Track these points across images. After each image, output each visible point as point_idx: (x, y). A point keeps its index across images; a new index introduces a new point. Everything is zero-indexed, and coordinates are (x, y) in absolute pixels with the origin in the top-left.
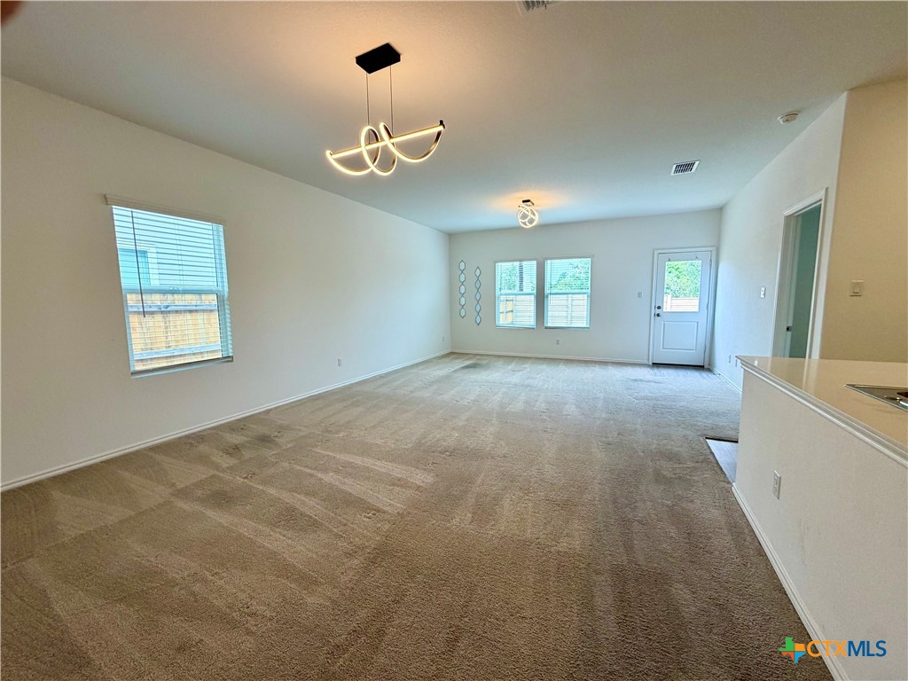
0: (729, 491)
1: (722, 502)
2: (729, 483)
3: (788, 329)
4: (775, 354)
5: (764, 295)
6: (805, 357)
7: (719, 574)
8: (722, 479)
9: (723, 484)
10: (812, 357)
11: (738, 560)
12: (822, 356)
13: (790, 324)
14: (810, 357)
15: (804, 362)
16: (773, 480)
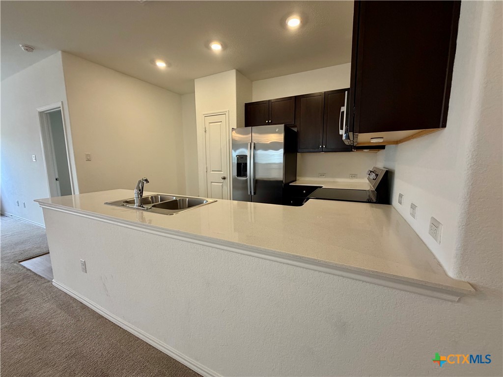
0: (52, 287)
1: (49, 296)
2: (49, 281)
3: (56, 179)
4: (52, 195)
5: (35, 159)
6: (71, 194)
7: (66, 338)
8: (43, 282)
9: (45, 285)
10: (76, 194)
11: (73, 321)
12: (81, 192)
13: (57, 177)
14: (74, 194)
15: (72, 197)
16: (81, 264)
